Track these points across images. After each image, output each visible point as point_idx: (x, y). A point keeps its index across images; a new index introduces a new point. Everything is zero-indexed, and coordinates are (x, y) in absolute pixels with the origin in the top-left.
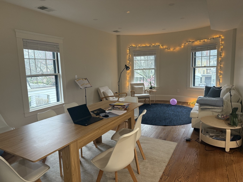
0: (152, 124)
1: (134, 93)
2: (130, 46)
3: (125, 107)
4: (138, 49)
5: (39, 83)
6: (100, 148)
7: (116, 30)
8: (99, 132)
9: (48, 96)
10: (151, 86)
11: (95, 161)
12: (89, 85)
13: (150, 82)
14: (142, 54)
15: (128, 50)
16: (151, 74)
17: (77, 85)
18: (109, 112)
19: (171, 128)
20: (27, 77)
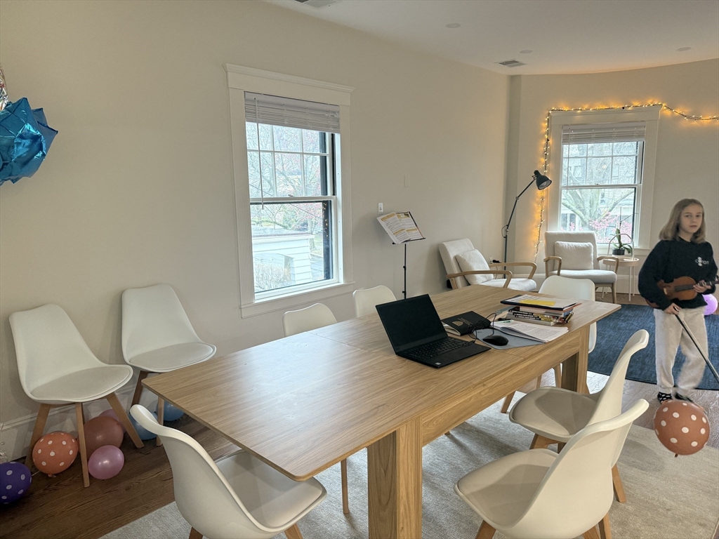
0: (634, 376)
1: (560, 264)
2: (553, 110)
3: (562, 316)
4: (578, 119)
5: (263, 224)
6: (457, 437)
7: (509, 59)
8: (483, 394)
9: (288, 260)
10: (618, 245)
11: (473, 494)
12: (415, 235)
13: (618, 231)
14: (594, 136)
15: (545, 122)
16: (600, 206)
17: (381, 232)
18: (503, 328)
19: (709, 398)
20: (251, 204)
